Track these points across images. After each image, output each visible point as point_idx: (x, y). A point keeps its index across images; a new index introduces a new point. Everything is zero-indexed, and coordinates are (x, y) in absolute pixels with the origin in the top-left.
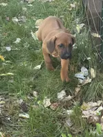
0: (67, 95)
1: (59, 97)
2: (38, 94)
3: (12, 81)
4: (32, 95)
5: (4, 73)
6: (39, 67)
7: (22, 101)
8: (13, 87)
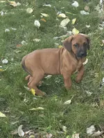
0: (96, 130)
1: (88, 132)
2: (67, 129)
3: (42, 116)
4: (61, 130)
5: (35, 107)
6: (69, 101)
7: (51, 135)
8: (43, 122)
